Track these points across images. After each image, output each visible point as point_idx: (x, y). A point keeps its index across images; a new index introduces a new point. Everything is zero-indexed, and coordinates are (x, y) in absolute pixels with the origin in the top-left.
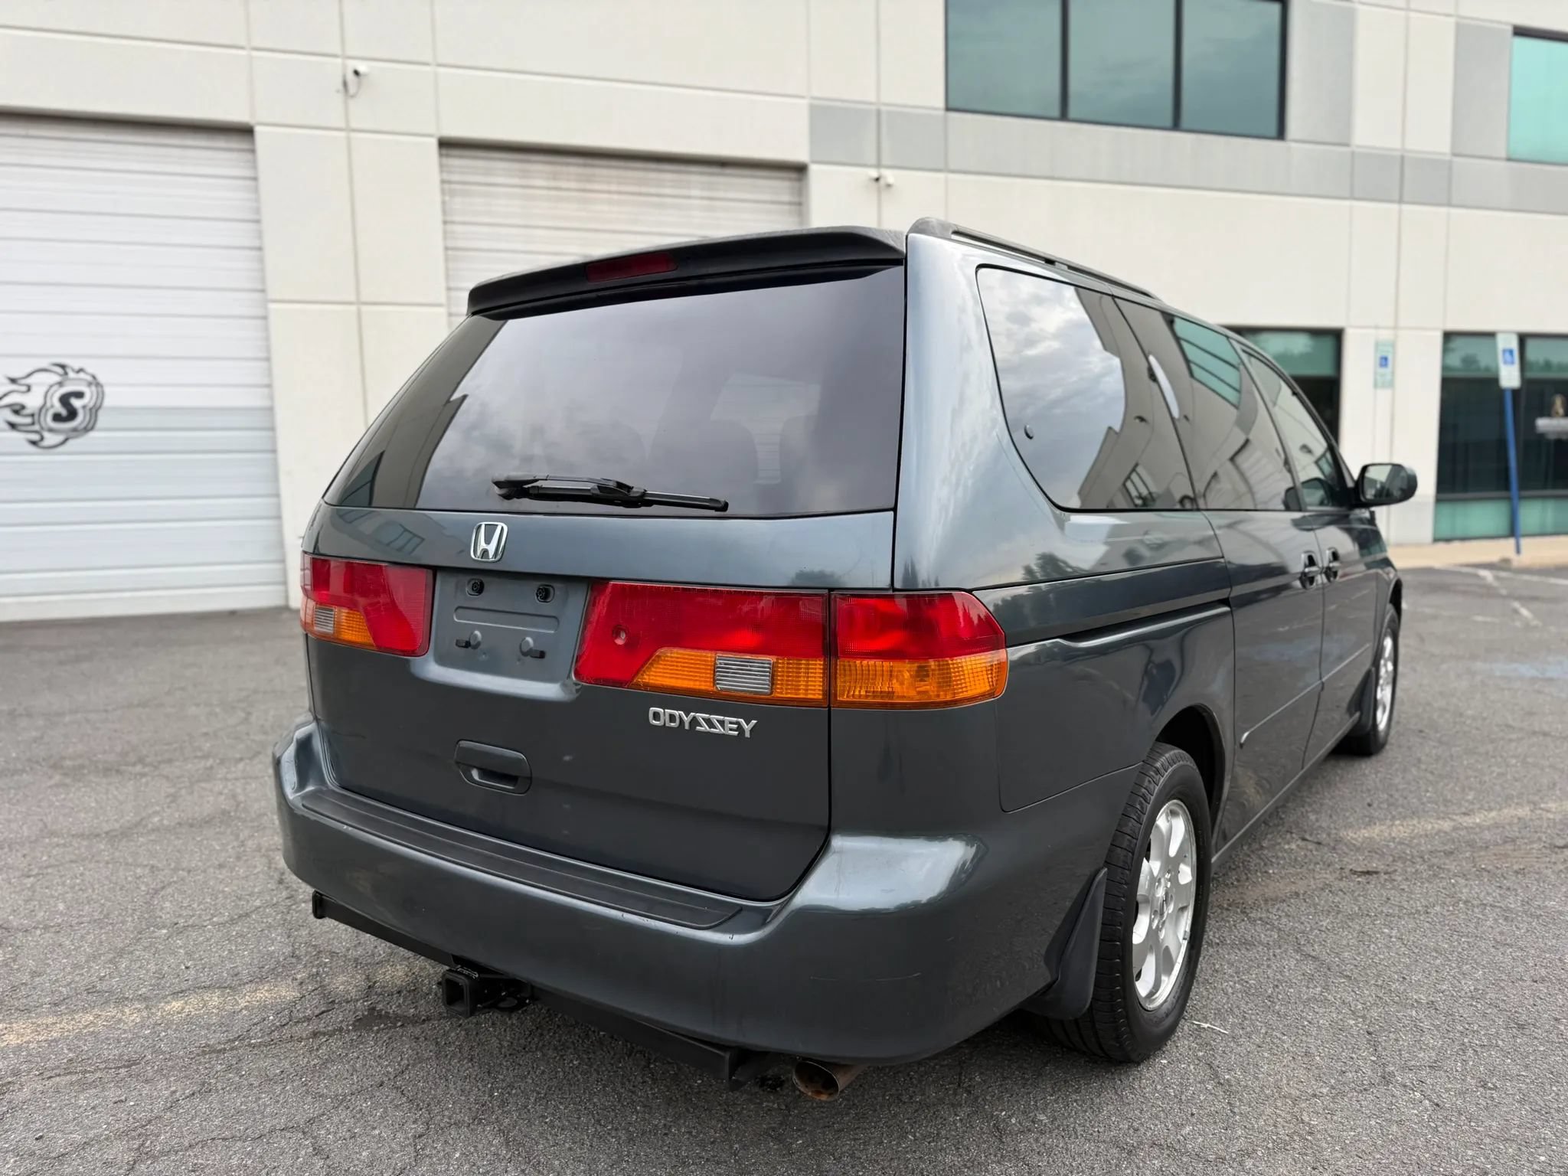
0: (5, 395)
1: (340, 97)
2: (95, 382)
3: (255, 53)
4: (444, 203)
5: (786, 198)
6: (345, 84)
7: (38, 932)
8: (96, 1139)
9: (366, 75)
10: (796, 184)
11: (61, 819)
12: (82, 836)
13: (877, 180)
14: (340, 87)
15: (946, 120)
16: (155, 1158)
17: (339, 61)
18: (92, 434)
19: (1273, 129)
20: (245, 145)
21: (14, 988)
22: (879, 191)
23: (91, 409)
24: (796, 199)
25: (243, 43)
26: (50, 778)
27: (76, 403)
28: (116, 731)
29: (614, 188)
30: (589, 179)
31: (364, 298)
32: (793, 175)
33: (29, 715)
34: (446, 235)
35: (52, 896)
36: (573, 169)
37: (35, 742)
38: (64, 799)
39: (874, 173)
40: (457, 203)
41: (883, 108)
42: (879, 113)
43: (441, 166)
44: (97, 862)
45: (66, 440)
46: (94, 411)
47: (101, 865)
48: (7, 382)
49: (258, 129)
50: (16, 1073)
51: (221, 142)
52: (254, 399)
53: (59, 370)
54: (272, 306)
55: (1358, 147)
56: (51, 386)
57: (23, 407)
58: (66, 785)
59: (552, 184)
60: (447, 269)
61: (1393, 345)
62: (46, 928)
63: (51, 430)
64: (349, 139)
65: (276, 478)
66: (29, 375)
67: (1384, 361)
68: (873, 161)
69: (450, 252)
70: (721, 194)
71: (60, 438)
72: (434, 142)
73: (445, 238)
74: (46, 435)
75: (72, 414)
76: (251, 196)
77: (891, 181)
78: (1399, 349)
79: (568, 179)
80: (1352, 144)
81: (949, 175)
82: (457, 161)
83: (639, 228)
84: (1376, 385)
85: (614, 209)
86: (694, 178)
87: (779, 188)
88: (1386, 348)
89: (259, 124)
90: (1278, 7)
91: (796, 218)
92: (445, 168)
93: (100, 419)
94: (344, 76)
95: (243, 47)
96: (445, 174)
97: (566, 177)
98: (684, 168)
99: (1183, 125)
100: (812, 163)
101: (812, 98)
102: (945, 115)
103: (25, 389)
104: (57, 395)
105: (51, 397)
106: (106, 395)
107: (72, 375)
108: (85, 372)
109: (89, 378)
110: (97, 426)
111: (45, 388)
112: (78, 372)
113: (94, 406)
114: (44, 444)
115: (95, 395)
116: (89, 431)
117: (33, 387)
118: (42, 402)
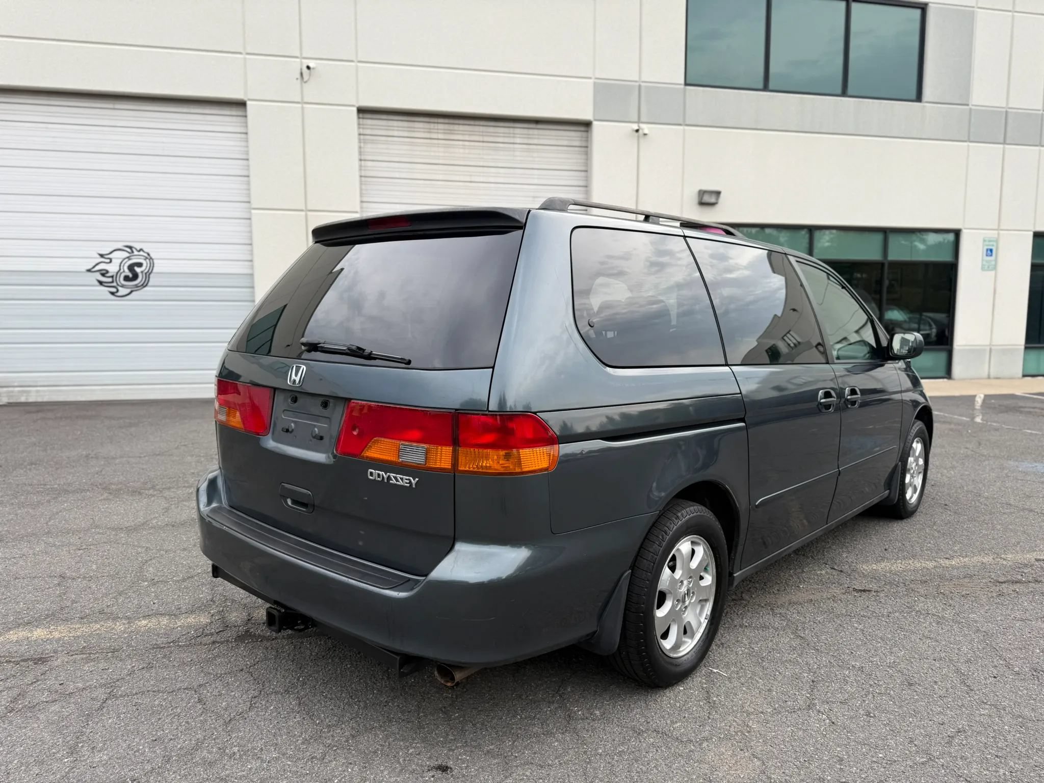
0: (97, 264)
1: (299, 81)
2: (149, 257)
3: (248, 56)
4: (360, 147)
5: (577, 143)
6: (302, 74)
7: (80, 580)
8: (90, 687)
9: (313, 68)
10: (584, 134)
11: (103, 519)
12: (113, 529)
13: (637, 131)
14: (298, 76)
15: (685, 91)
16: (117, 698)
17: (298, 60)
18: (146, 289)
19: (914, 95)
20: (241, 113)
21: (62, 609)
22: (638, 137)
23: (146, 274)
24: (584, 144)
25: (241, 50)
26: (102, 495)
27: (138, 270)
28: (143, 469)
29: (467, 138)
30: (451, 132)
31: (309, 208)
32: (583, 129)
33: (97, 458)
34: (361, 168)
35: (90, 561)
36: (441, 126)
37: (97, 473)
38: (107, 508)
39: (635, 127)
40: (368, 148)
41: (643, 84)
42: (640, 86)
43: (359, 124)
44: (118, 543)
45: (131, 292)
46: (148, 275)
47: (120, 545)
48: (98, 256)
49: (248, 103)
50: (55, 652)
51: (227, 111)
52: (242, 269)
53: (129, 250)
54: (253, 211)
55: (973, 105)
56: (125, 259)
57: (107, 272)
58: (110, 500)
59: (428, 135)
60: (361, 190)
61: (997, 241)
62: (85, 578)
63: (123, 286)
64: (303, 108)
66: (111, 253)
67: (989, 252)
68: (636, 119)
69: (363, 179)
70: (536, 141)
71: (128, 291)
72: (355, 109)
73: (360, 170)
74: (120, 288)
75: (135, 276)
76: (243, 144)
77: (646, 131)
78: (1001, 244)
79: (438, 133)
80: (970, 104)
81: (686, 128)
82: (369, 122)
83: (481, 164)
84: (983, 269)
85: (467, 151)
86: (518, 131)
87: (573, 136)
88: (991, 243)
89: (250, 100)
90: (918, 12)
91: (584, 157)
92: (361, 126)
93: (151, 279)
94: (301, 69)
95: (240, 53)
96: (361, 130)
97: (437, 131)
98: (511, 125)
99: (849, 93)
100: (595, 120)
101: (596, 79)
102: (684, 88)
103: (108, 261)
104: (127, 265)
105: (124, 266)
106: (155, 265)
107: (136, 253)
108: (143, 251)
109: (146, 255)
110: (149, 284)
111: (120, 261)
112: (139, 251)
113: (148, 271)
114: (119, 294)
115: (149, 265)
116: (145, 287)
117: (113, 260)
118: (118, 269)
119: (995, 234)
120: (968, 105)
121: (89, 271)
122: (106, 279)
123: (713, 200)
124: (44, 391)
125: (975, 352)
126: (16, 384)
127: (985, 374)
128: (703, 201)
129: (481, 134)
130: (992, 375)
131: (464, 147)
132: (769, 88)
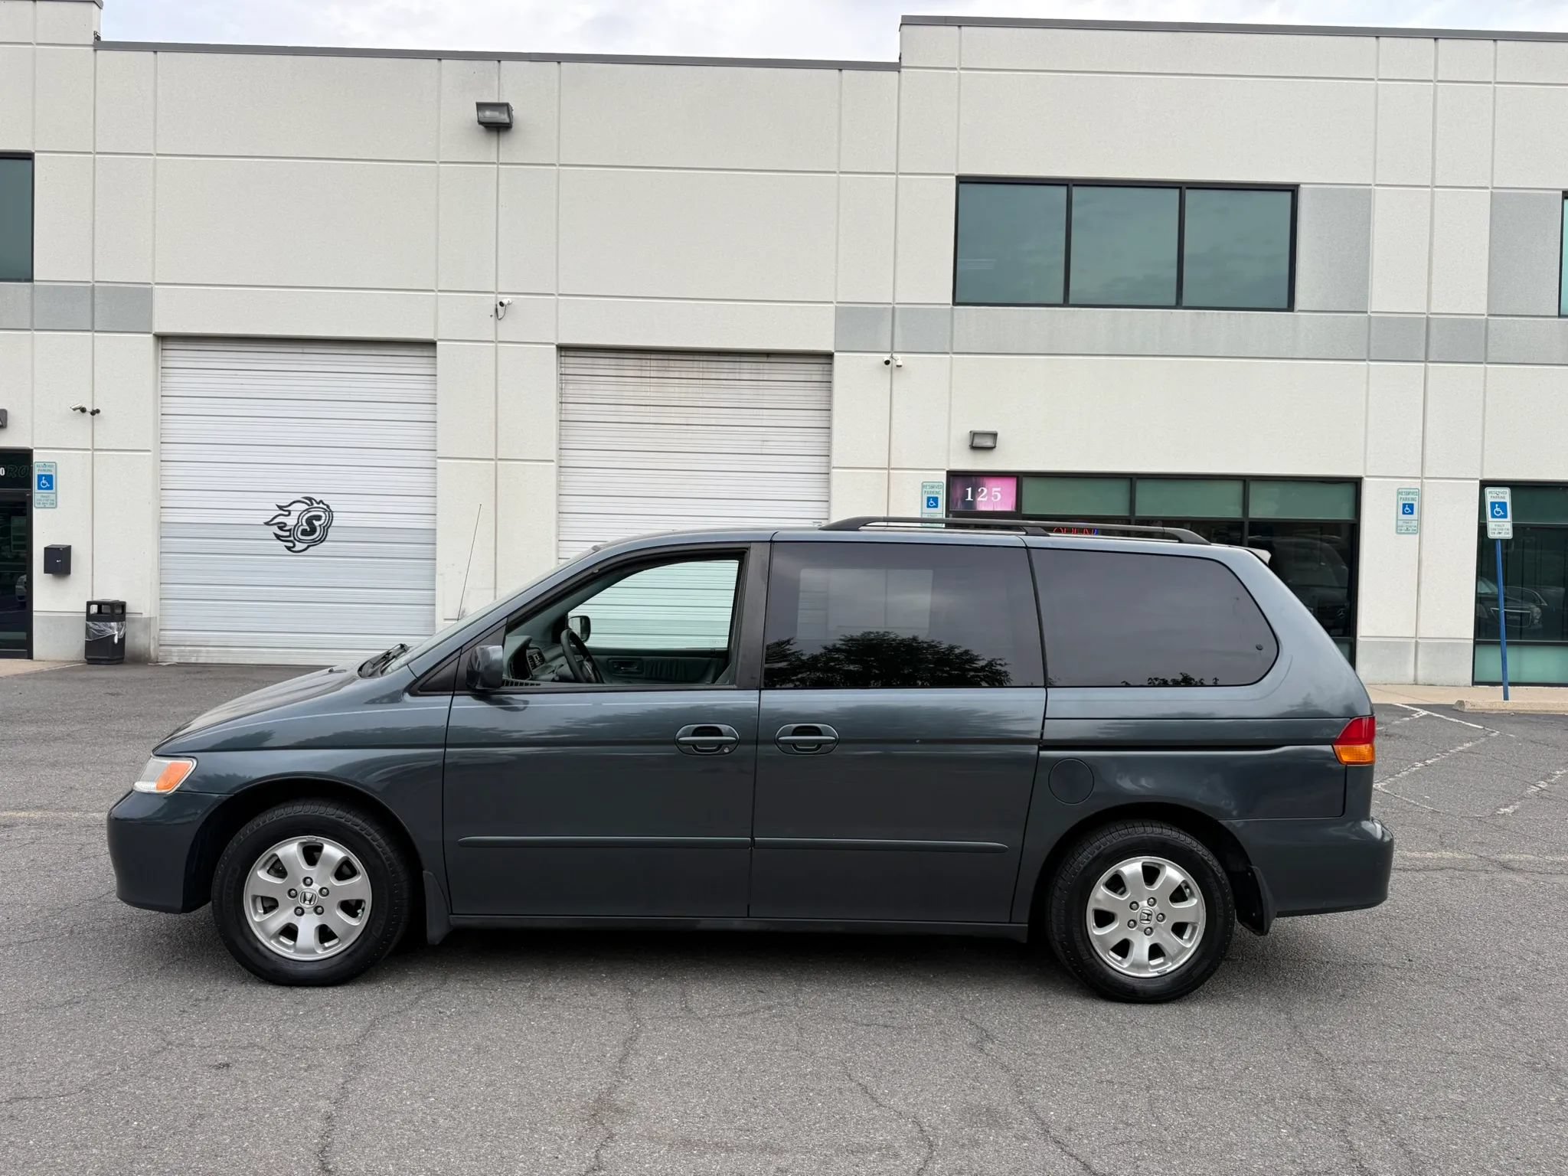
0: (276, 517)
1: (492, 321)
2: (328, 510)
3: (441, 294)
4: (560, 389)
5: (817, 378)
6: (496, 310)
9: (506, 304)
10: (827, 367)
13: (887, 363)
14: (493, 313)
15: (952, 312)
17: (493, 296)
19: (1282, 303)
20: (431, 354)
22: (890, 369)
23: (324, 527)
24: (824, 379)
25: (433, 288)
27: (317, 523)
29: (682, 375)
30: (666, 369)
31: (500, 456)
32: (823, 361)
34: (560, 412)
36: (653, 364)
39: (887, 357)
40: (570, 389)
41: (896, 306)
42: (894, 309)
43: (560, 363)
45: (308, 547)
46: (326, 528)
48: (277, 508)
49: (438, 343)
52: (423, 523)
53: (308, 502)
54: (439, 461)
55: (1373, 312)
56: (304, 511)
57: (285, 525)
59: (639, 374)
60: (559, 435)
61: (1420, 493)
63: (300, 541)
64: (497, 348)
65: (433, 578)
66: (290, 505)
67: (1408, 509)
68: (887, 348)
69: (563, 423)
71: (306, 545)
72: (554, 347)
73: (560, 414)
74: (297, 543)
75: (313, 530)
76: (432, 387)
77: (899, 363)
78: (1426, 499)
79: (650, 370)
80: (1369, 311)
81: (954, 356)
82: (571, 360)
83: (700, 404)
84: (1399, 531)
85: (684, 390)
86: (745, 366)
87: (814, 371)
88: (1410, 496)
89: (440, 340)
90: (1289, 195)
91: (825, 393)
92: (563, 365)
93: (329, 534)
94: (496, 305)
95: (432, 291)
96: (563, 369)
97: (649, 368)
98: (738, 359)
99: (1185, 303)
100: (837, 351)
101: (838, 303)
102: (952, 308)
103: (287, 513)
104: (305, 518)
105: (302, 519)
106: (334, 518)
107: (315, 505)
108: (323, 504)
109: (325, 507)
110: (327, 539)
111: (299, 513)
112: (318, 503)
113: (326, 525)
114: (295, 549)
115: (328, 518)
116: (322, 542)
117: (292, 512)
118: (296, 522)
119: (1415, 484)
120: (1366, 312)
121: (267, 524)
122: (285, 535)
123: (989, 443)
124: (214, 652)
125: (1393, 647)
126: (188, 643)
127: (1411, 679)
128: (973, 445)
129: (701, 370)
130: (1421, 679)
131: (680, 386)
132: (1071, 302)
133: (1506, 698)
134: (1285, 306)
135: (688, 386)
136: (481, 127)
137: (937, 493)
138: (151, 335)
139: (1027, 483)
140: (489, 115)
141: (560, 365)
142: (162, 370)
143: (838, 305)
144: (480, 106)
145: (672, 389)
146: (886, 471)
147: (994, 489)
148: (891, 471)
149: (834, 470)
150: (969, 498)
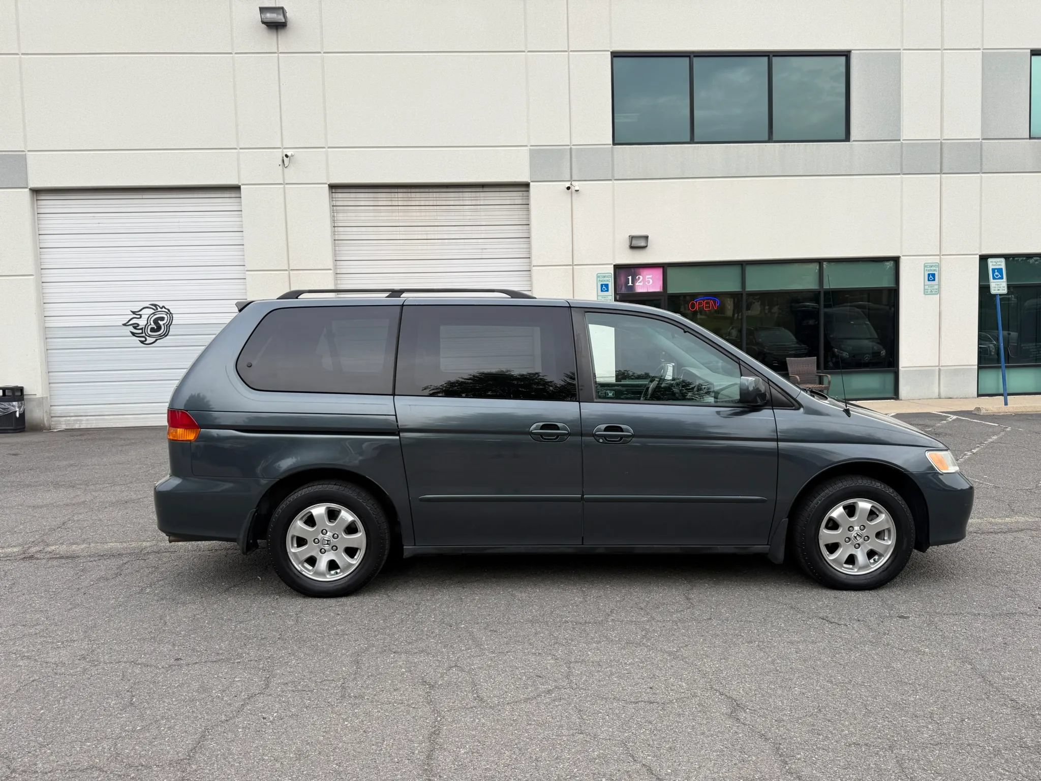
0: (131, 320)
1: (281, 169)
2: (169, 313)
3: (241, 151)
4: (332, 217)
5: (520, 202)
6: (283, 161)
9: (290, 156)
10: (525, 193)
13: (568, 188)
14: (281, 163)
15: (613, 150)
17: (280, 150)
18: (167, 337)
19: (841, 135)
20: (238, 196)
22: (570, 193)
24: (523, 202)
25: (235, 146)
27: (161, 323)
29: (421, 203)
30: (409, 199)
31: (291, 268)
32: (522, 189)
34: (333, 233)
39: (568, 184)
40: (340, 216)
41: (574, 147)
42: (571, 149)
45: (156, 340)
46: (168, 326)
48: (132, 313)
49: (242, 187)
51: (228, 194)
53: (154, 307)
54: (247, 273)
55: (906, 140)
56: (152, 314)
57: (138, 325)
59: (390, 203)
60: (335, 251)
61: (939, 266)
63: (150, 336)
64: (284, 188)
66: (141, 310)
67: (932, 277)
68: (568, 178)
69: (336, 242)
70: (481, 202)
71: (154, 339)
72: (327, 186)
73: (333, 235)
74: (147, 338)
75: (159, 328)
76: (239, 219)
77: (577, 188)
78: (943, 269)
79: (398, 201)
80: (901, 140)
81: (615, 182)
82: (340, 195)
83: (436, 224)
84: (926, 293)
85: (423, 214)
86: (467, 195)
87: (516, 196)
88: (933, 268)
89: (243, 184)
90: (843, 59)
91: (525, 213)
92: (334, 199)
93: (171, 330)
94: (283, 157)
95: (236, 149)
96: (334, 202)
97: (397, 199)
98: (461, 190)
99: (775, 138)
100: (532, 181)
101: (531, 146)
102: (612, 147)
103: (139, 316)
104: (152, 319)
105: (150, 320)
106: (173, 319)
107: (159, 310)
108: (165, 308)
109: (167, 311)
110: (169, 334)
111: (148, 315)
112: (161, 308)
113: (168, 324)
114: (146, 342)
115: (169, 319)
117: (142, 316)
118: (146, 323)
119: (936, 259)
120: (900, 140)
121: (125, 325)
122: (139, 333)
123: (643, 244)
124: (92, 420)
125: (923, 373)
126: (72, 414)
127: (936, 395)
128: (632, 245)
129: (435, 199)
130: (943, 395)
131: (420, 211)
132: (695, 140)
133: (1006, 404)
134: (843, 137)
135: (426, 211)
136: (264, 26)
137: (608, 281)
138: (27, 190)
139: (670, 271)
140: (270, 16)
141: (332, 199)
142: (37, 215)
143: (532, 148)
144: (263, 10)
145: (414, 214)
146: (571, 267)
147: (648, 277)
148: (575, 267)
149: (534, 268)
150: (630, 284)
